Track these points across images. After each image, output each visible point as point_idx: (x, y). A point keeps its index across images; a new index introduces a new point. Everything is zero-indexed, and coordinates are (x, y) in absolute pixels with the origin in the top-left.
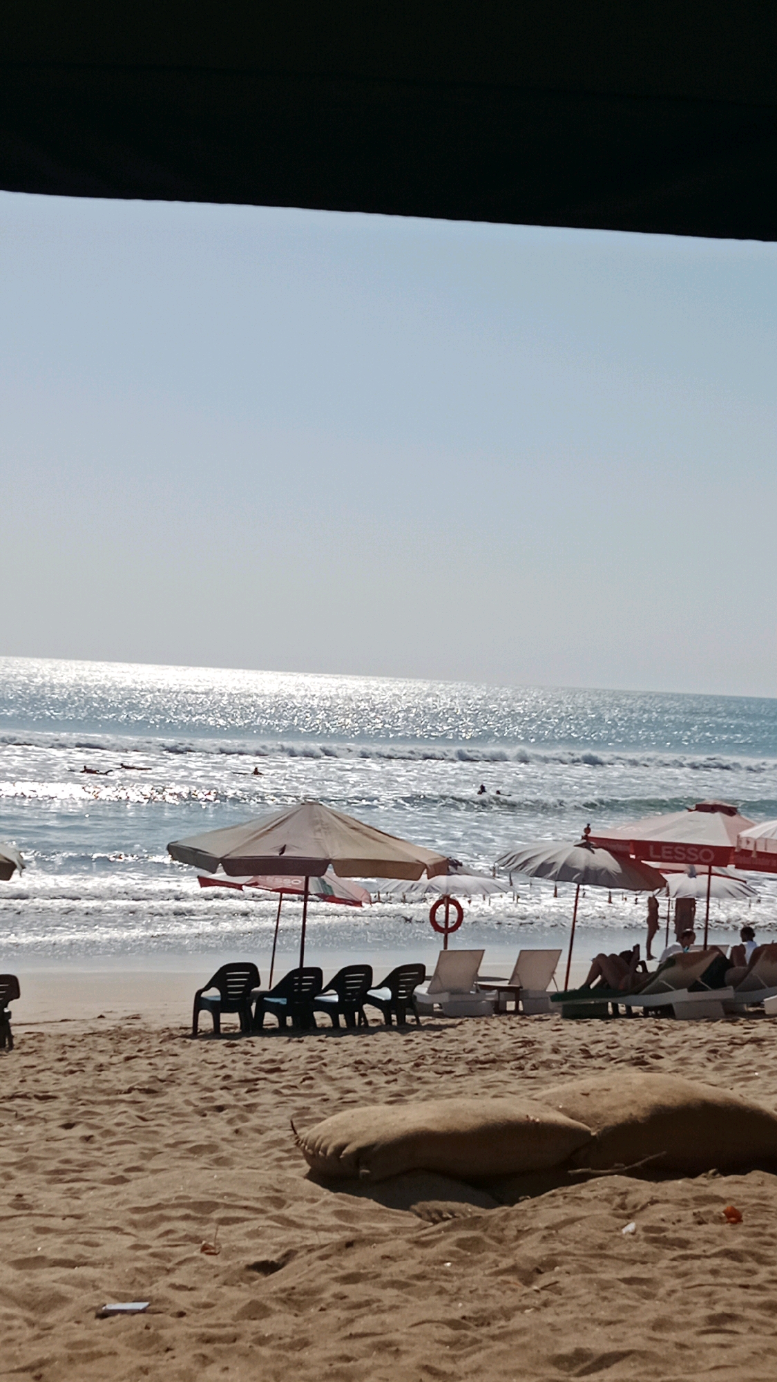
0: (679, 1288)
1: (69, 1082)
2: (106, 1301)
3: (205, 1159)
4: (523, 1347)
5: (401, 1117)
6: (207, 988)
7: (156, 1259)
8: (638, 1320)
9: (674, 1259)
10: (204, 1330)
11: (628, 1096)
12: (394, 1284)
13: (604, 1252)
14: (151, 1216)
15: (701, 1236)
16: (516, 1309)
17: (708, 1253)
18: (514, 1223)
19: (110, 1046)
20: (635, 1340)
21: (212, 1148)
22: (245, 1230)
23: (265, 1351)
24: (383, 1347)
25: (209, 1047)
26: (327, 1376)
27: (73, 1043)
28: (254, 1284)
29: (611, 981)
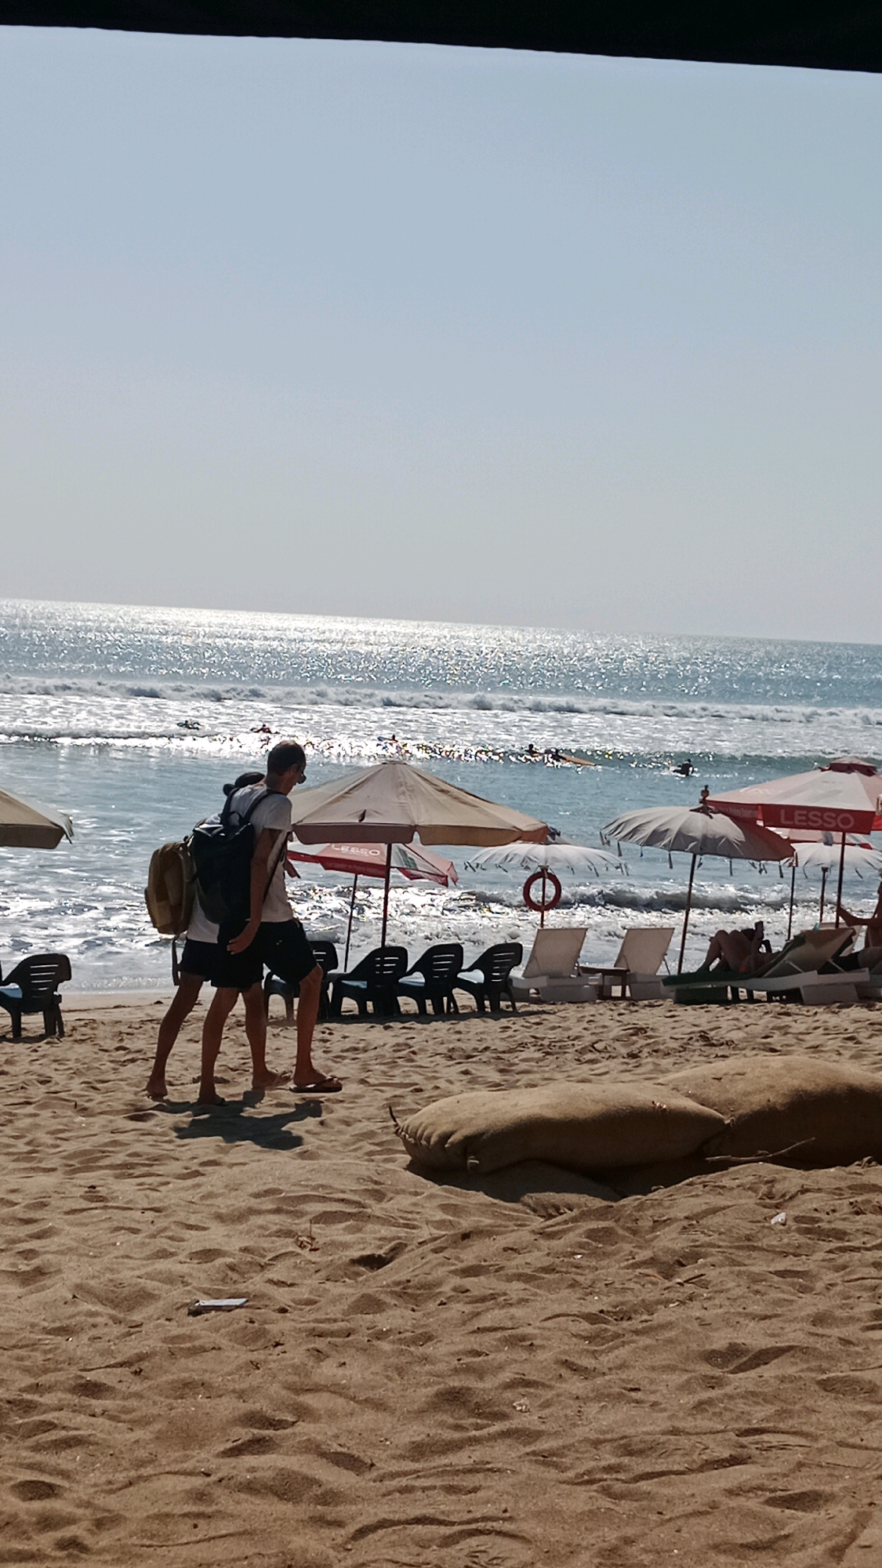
0: (839, 1281)
1: (132, 1073)
2: (197, 1298)
3: (288, 1153)
4: (670, 1341)
5: (513, 1103)
7: (249, 1255)
8: (796, 1314)
9: (830, 1252)
10: (312, 1325)
11: (766, 1081)
12: (519, 1277)
13: (751, 1243)
15: (859, 1226)
16: (659, 1302)
17: (868, 1246)
18: (650, 1212)
20: (794, 1335)
21: (296, 1142)
22: (344, 1225)
23: (385, 1346)
24: (515, 1341)
26: (456, 1371)
27: (130, 1030)
28: (361, 1279)
29: (732, 962)
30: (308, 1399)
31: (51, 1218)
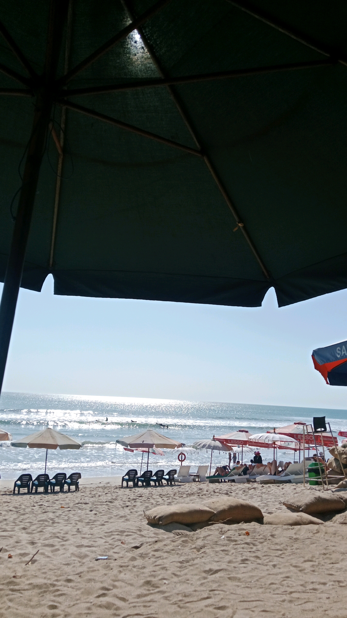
0: (234, 552)
1: (92, 499)
2: (98, 556)
3: (123, 519)
4: (197, 568)
5: (169, 509)
6: (125, 476)
7: (110, 545)
8: (225, 561)
9: (233, 545)
10: (121, 564)
11: (224, 503)
12: (167, 552)
13: (217, 543)
14: (110, 534)
15: (240, 539)
16: (195, 558)
17: (241, 543)
18: (195, 536)
19: (102, 490)
20: (223, 566)
21: (125, 516)
22: (132, 538)
23: (135, 570)
24: (164, 568)
25: (125, 491)
26: (150, 576)
27: (93, 490)
28: (133, 552)
29: (220, 473)
30: (116, 583)
31: (68, 536)
